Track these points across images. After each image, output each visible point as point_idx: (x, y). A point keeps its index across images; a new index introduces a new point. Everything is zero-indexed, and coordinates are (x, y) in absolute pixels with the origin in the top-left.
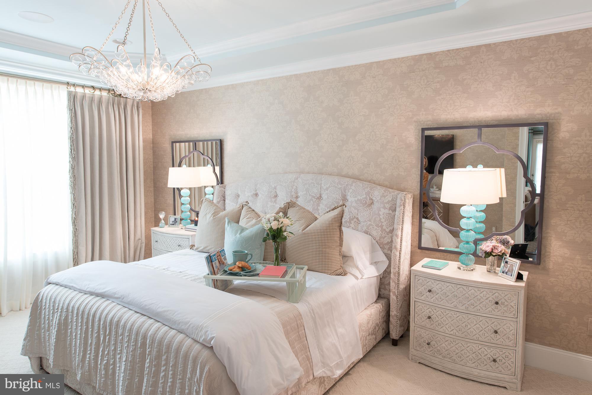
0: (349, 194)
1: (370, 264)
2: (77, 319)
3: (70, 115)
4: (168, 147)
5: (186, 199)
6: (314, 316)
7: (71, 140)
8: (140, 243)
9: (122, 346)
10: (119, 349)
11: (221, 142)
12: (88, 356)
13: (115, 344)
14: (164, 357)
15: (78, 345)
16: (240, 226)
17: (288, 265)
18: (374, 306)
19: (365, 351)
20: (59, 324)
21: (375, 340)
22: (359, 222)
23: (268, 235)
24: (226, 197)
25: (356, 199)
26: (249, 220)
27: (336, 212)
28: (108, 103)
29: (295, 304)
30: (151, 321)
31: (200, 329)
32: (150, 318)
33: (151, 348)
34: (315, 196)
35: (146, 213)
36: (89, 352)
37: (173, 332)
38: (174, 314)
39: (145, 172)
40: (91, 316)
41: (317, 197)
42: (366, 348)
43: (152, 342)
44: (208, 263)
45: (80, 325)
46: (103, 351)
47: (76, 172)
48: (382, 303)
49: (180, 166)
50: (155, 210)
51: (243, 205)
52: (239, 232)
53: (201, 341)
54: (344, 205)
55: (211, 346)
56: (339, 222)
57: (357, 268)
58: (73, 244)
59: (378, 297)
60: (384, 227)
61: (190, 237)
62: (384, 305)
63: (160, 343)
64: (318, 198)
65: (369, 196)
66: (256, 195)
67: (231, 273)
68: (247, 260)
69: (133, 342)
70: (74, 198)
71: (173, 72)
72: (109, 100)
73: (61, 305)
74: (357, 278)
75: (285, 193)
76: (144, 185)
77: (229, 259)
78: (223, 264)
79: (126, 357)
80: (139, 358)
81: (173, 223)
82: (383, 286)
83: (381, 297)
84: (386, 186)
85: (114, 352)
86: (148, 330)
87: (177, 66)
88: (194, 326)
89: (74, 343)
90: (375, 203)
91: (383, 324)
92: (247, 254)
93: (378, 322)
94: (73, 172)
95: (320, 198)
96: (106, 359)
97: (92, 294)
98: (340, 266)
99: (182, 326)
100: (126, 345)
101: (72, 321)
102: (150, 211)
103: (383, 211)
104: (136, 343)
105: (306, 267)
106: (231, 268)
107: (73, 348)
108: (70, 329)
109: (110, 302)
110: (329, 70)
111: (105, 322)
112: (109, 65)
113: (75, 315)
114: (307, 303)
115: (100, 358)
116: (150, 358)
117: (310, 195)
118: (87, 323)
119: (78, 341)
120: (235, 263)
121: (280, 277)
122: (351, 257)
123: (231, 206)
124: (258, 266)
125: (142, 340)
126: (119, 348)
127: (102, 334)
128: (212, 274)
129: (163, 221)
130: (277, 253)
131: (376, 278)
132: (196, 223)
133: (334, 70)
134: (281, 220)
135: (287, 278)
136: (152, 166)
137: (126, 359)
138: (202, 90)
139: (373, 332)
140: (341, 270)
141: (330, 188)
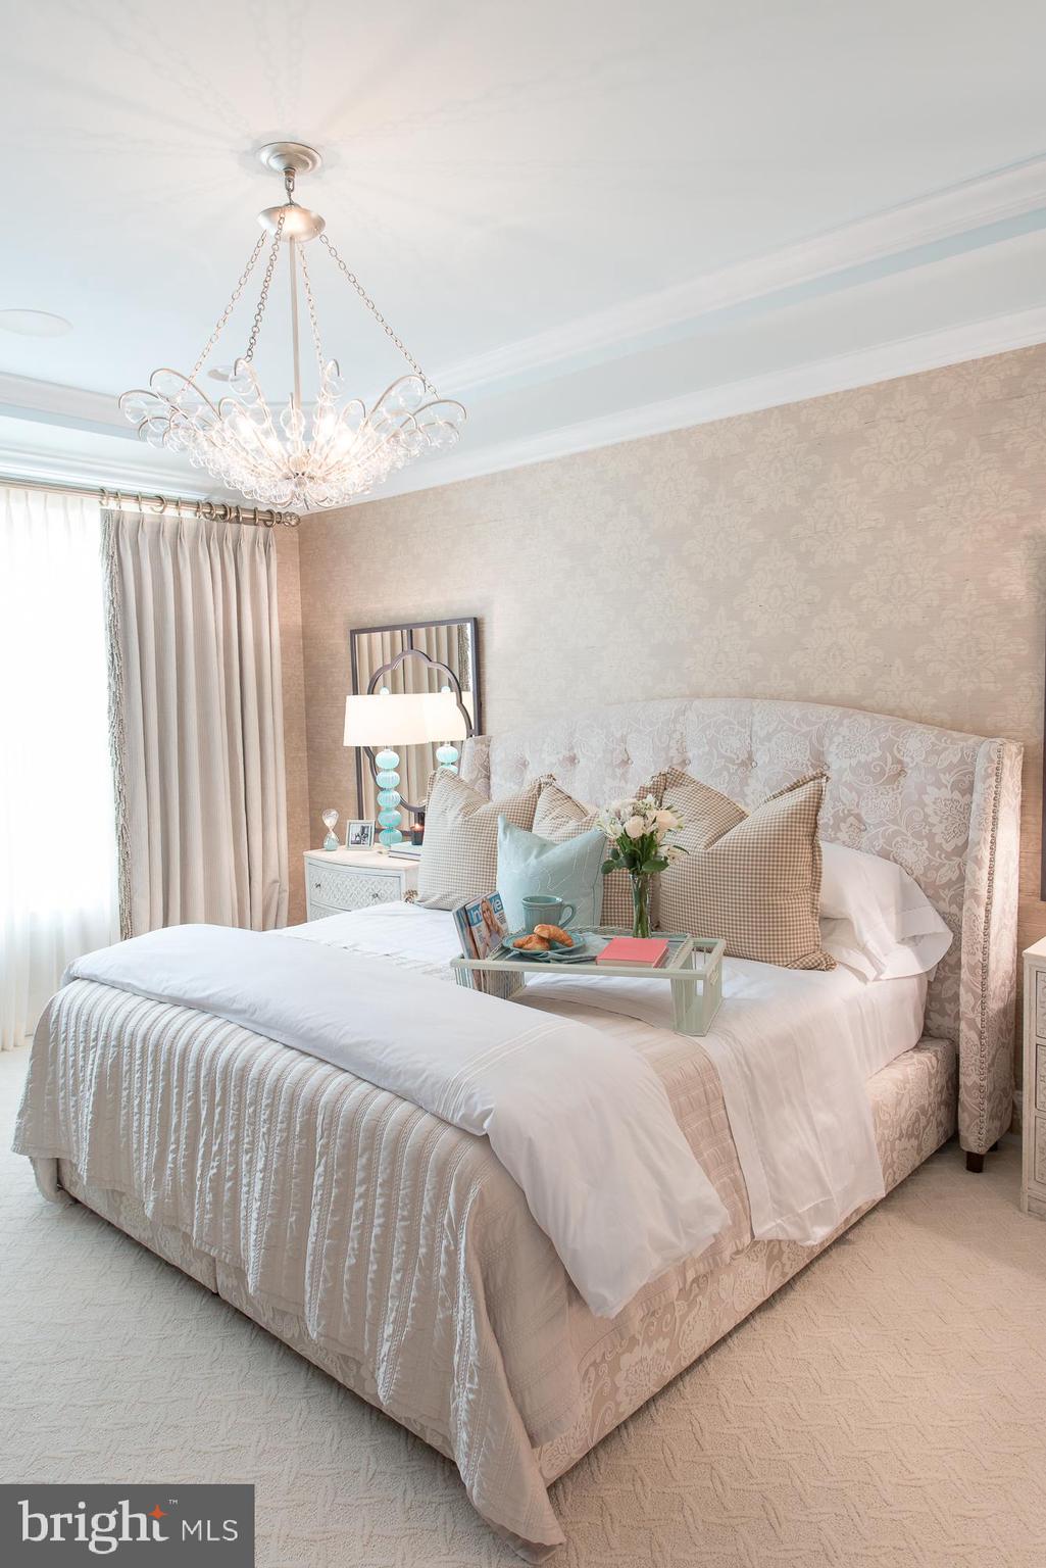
0: (833, 748)
1: (898, 943)
2: (142, 1064)
3: (109, 571)
4: (341, 644)
5: (389, 778)
6: (748, 1073)
7: (111, 631)
8: (277, 891)
9: (253, 1132)
10: (246, 1140)
11: (477, 624)
12: (171, 1157)
13: (237, 1127)
14: (362, 1161)
15: (146, 1129)
16: (536, 836)
17: (671, 937)
18: (912, 1057)
19: (890, 1180)
20: (101, 1076)
21: (918, 1154)
22: (863, 827)
23: (615, 854)
24: (492, 769)
25: (854, 762)
26: (559, 821)
27: (801, 795)
28: (196, 537)
29: (697, 1039)
30: (326, 1069)
31: (454, 1088)
32: (322, 1060)
33: (329, 1137)
34: (735, 757)
35: (290, 815)
36: (173, 1147)
37: (383, 1097)
38: (384, 1049)
39: (286, 710)
40: (177, 1058)
41: (739, 761)
42: (895, 1173)
43: (331, 1123)
44: (461, 926)
45: (149, 1078)
46: (208, 1145)
47: (123, 711)
48: (936, 1051)
49: (371, 691)
50: (311, 810)
51: (540, 785)
52: (535, 852)
53: (456, 1120)
54: (823, 775)
55: (484, 1133)
56: (809, 824)
57: (865, 950)
58: (120, 892)
59: (923, 1035)
60: (938, 839)
61: (403, 872)
62: (940, 1055)
63: (352, 1124)
64: (743, 764)
65: (891, 753)
66: (573, 760)
67: (521, 954)
68: (560, 923)
69: (282, 1122)
70: (122, 778)
71: (370, 423)
72: (197, 529)
73: (104, 1030)
74: (863, 978)
75: (651, 752)
76: (285, 745)
77: (514, 919)
78: (498, 932)
79: (266, 1161)
80: (298, 1164)
81: (358, 839)
82: (935, 1005)
83: (931, 1036)
84: (942, 725)
85: (233, 1148)
86: (317, 1092)
87: (379, 409)
88: (437, 1083)
89: (136, 1124)
90: (910, 771)
91: (939, 1109)
92: (561, 905)
93: (925, 1102)
94: (118, 713)
95: (749, 762)
96: (216, 1164)
97: (176, 1002)
98: (815, 945)
99: (405, 1081)
100: (264, 1130)
101: (130, 1068)
102: (299, 809)
103: (933, 792)
104: (289, 1124)
105: (721, 945)
106: (520, 941)
107: (135, 1136)
108: (126, 1089)
109: (218, 1022)
110: (768, 412)
111: (211, 1070)
112: (213, 415)
113: (138, 1055)
114: (730, 1040)
115: (200, 1162)
116: (326, 1162)
117: (721, 756)
118: (168, 1073)
119: (147, 1119)
120: (529, 930)
121: (653, 965)
122: (845, 921)
123: (505, 789)
124: (590, 938)
125: (305, 1117)
126: (248, 1136)
127: (204, 1101)
128: (470, 957)
129: (333, 836)
130: (641, 902)
131: (915, 980)
132: (417, 838)
133: (784, 410)
134: (652, 814)
135: (673, 967)
136: (302, 696)
137: (265, 1165)
138: (426, 492)
139: (910, 1129)
140: (818, 954)
141: (779, 735)
